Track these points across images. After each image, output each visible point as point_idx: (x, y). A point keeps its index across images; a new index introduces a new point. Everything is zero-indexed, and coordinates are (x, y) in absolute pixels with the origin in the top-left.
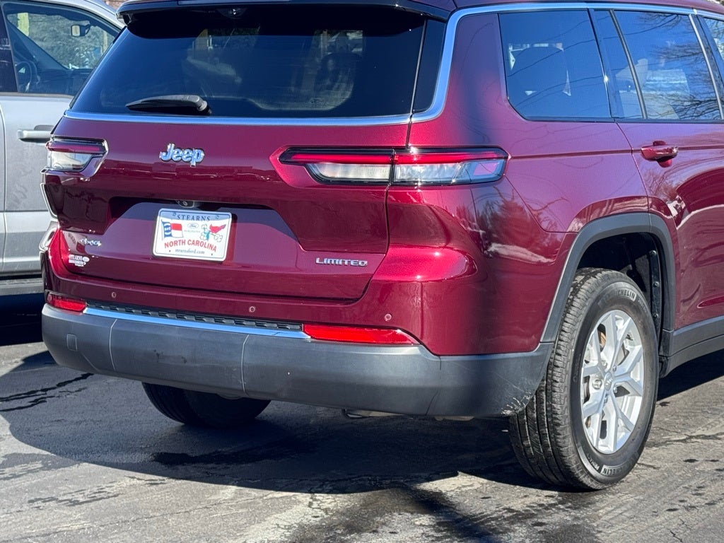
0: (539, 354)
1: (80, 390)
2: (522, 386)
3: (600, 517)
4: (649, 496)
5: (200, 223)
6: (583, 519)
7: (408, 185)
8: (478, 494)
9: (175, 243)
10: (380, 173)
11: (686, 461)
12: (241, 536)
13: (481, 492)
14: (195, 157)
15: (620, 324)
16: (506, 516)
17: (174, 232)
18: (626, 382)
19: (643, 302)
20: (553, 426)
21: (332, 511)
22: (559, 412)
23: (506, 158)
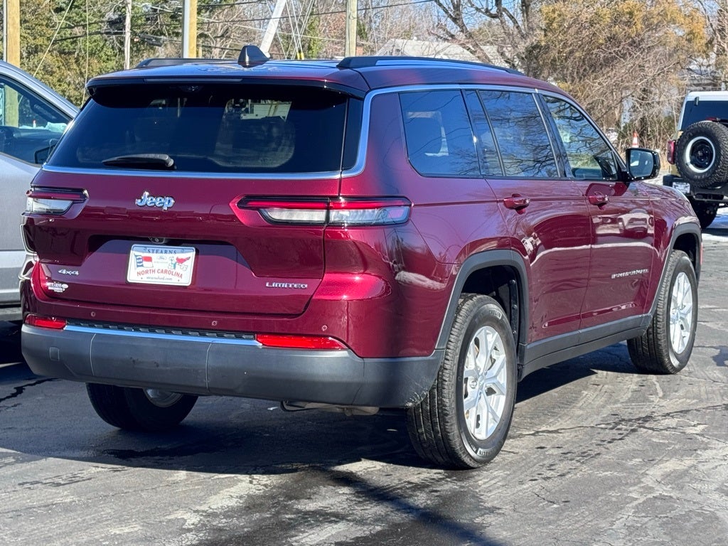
0: (434, 358)
1: (15, 406)
2: (421, 383)
3: (480, 486)
4: (514, 472)
5: (168, 256)
6: (468, 487)
7: (338, 225)
8: (381, 473)
9: (147, 272)
10: (318, 216)
11: (538, 448)
12: (205, 503)
13: (383, 471)
14: (167, 203)
15: (489, 337)
16: (408, 486)
17: (145, 263)
18: (494, 384)
19: (506, 320)
20: (443, 416)
21: (270, 486)
22: (448, 405)
23: (410, 205)
